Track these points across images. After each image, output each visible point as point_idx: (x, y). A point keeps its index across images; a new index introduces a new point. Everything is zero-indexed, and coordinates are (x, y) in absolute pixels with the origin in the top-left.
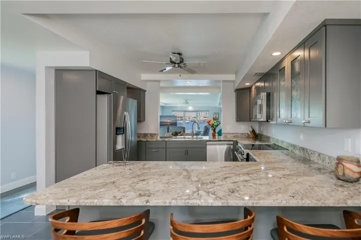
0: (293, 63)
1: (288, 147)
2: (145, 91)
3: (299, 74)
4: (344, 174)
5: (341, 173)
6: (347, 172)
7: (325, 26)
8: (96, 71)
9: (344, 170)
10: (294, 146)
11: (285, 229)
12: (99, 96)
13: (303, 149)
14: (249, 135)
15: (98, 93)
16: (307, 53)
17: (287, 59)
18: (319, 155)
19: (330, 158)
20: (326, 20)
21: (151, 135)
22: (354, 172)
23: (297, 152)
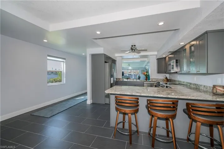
0: (190, 47)
1: (187, 84)
2: (116, 61)
3: (194, 52)
4: (216, 92)
5: (215, 92)
6: (218, 91)
7: (207, 33)
8: (105, 54)
9: (216, 90)
10: (191, 84)
11: (190, 106)
12: (105, 63)
13: (196, 84)
14: (164, 79)
15: (105, 62)
16: (198, 42)
17: (187, 45)
18: (204, 86)
19: (210, 87)
20: (207, 31)
21: (119, 79)
22: (221, 91)
23: (192, 86)
